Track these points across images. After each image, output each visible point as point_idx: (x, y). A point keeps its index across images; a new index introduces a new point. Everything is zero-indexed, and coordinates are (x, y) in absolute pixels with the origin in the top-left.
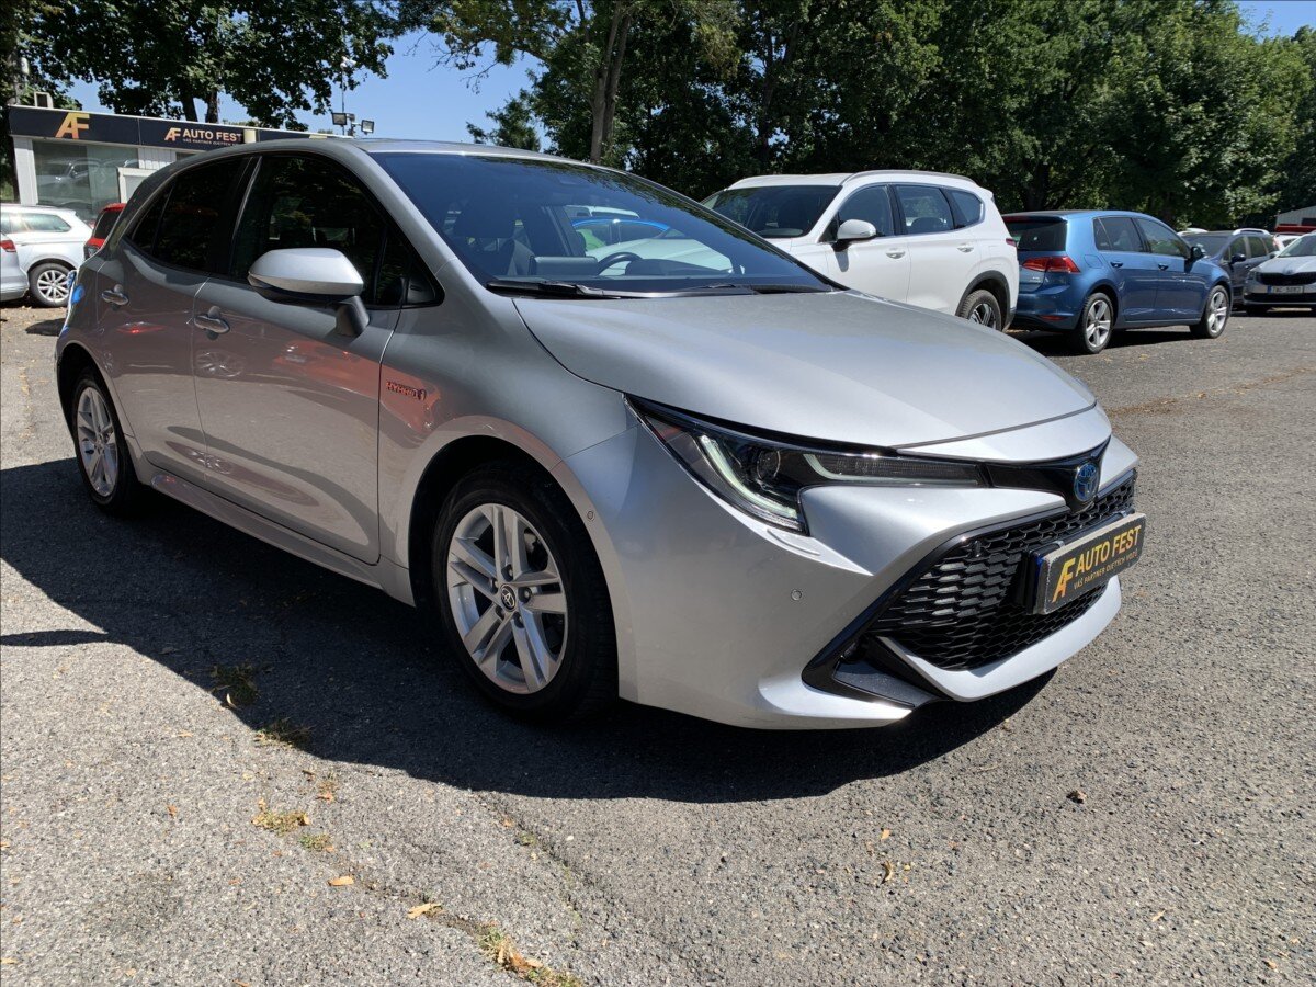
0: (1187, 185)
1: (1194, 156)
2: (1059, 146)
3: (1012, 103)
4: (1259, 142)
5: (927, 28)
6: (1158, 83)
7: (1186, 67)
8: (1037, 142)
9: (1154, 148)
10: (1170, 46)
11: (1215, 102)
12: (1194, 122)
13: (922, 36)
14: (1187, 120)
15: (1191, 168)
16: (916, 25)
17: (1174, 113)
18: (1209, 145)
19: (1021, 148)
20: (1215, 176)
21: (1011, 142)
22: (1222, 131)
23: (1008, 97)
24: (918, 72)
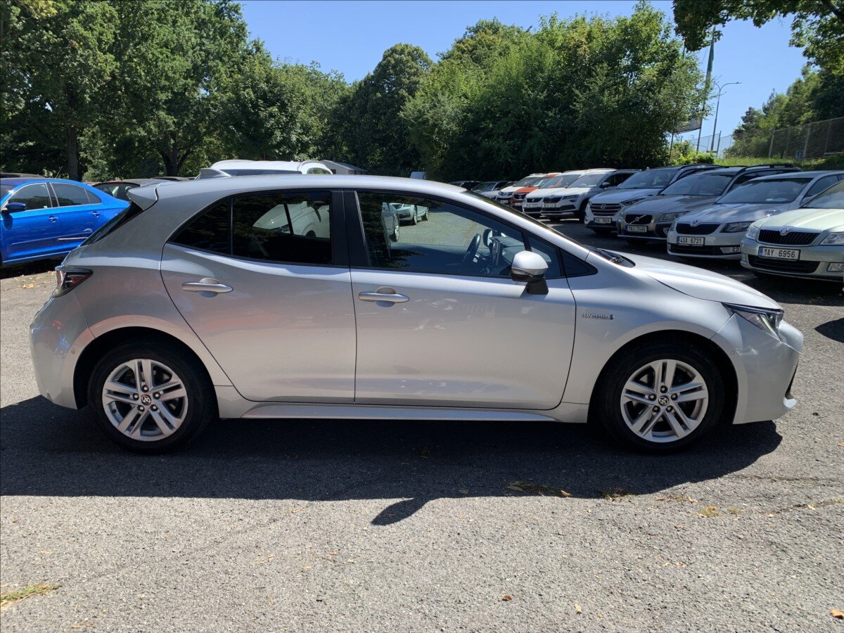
0: (277, 151)
1: (278, 135)
2: (187, 124)
3: (163, 96)
4: (306, 129)
5: (106, 43)
6: (251, 93)
7: (263, 86)
8: (175, 120)
9: (255, 130)
10: (254, 72)
11: (283, 107)
12: (274, 117)
13: (104, 48)
14: (271, 115)
15: (278, 142)
16: (100, 41)
17: (264, 111)
18: (283, 130)
19: (166, 123)
20: (289, 147)
21: (159, 119)
22: (288, 123)
23: (159, 92)
24: (105, 71)
